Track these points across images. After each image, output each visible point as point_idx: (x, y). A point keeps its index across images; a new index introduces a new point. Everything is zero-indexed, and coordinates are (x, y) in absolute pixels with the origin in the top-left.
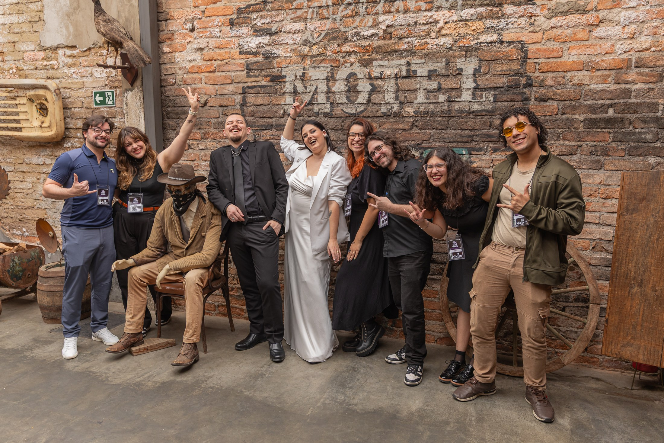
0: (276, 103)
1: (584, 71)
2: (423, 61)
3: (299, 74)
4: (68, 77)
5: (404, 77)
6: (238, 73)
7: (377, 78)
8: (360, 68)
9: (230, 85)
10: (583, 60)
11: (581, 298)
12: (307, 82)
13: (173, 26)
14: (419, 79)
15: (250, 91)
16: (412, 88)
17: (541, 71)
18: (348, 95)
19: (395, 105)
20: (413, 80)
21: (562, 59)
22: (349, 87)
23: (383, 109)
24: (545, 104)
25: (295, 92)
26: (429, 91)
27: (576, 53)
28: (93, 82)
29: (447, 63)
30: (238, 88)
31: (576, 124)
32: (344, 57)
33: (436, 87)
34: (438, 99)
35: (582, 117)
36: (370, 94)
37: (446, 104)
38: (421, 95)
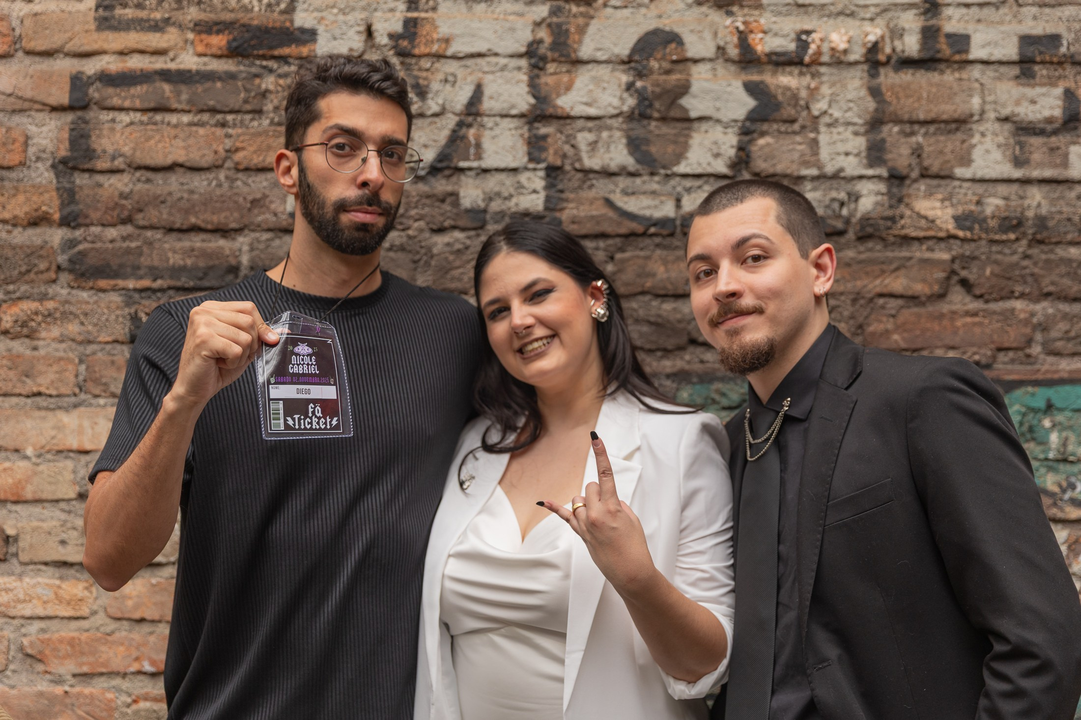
0: (255, 160)
3: (388, 24)
5: (907, 63)
6: (51, 4)
7: (783, 61)
8: (697, 11)
12: (426, 63)
14: (976, 72)
15: (116, 97)
16: (947, 110)
18: (639, 132)
19: (864, 187)
20: (949, 77)
22: (643, 98)
26: (1026, 129)
30: (47, 78)
33: (1058, 113)
34: (1065, 164)
36: (745, 132)
38: (989, 143)
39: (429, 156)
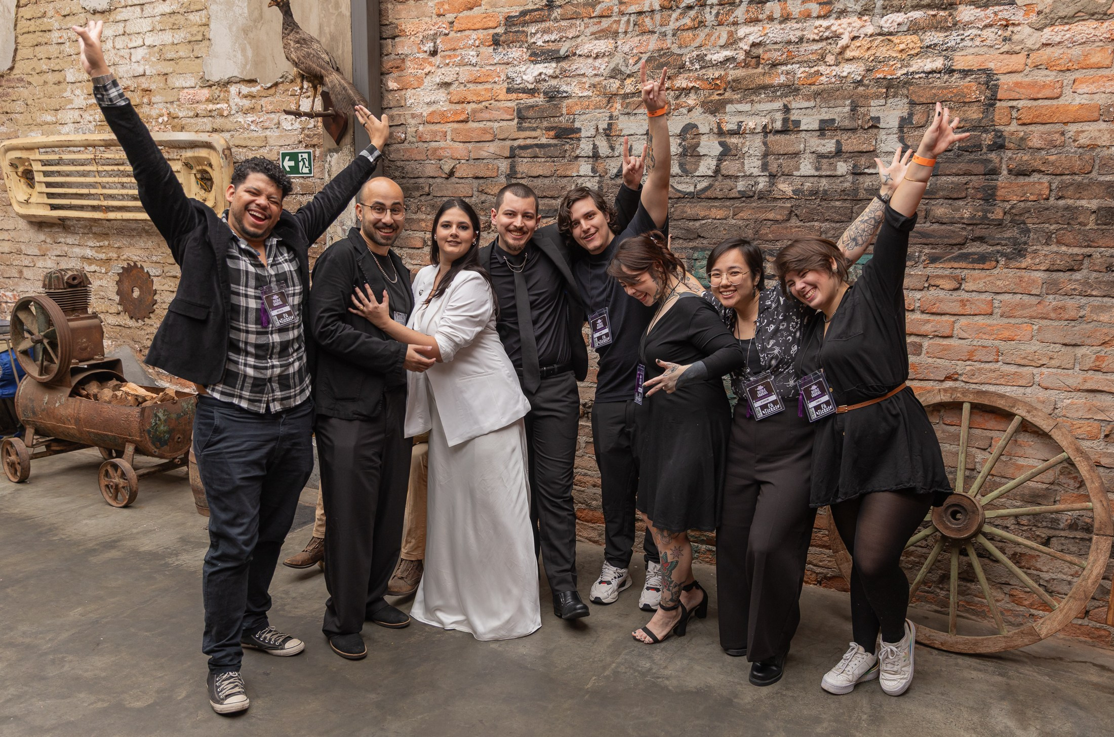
0: (563, 174)
1: (1101, 122)
2: (812, 104)
3: (603, 125)
4: (244, 128)
5: (778, 132)
6: (505, 123)
7: (733, 133)
8: (704, 115)
9: (490, 144)
10: (1100, 103)
11: (1080, 523)
12: (614, 138)
13: (403, 47)
14: (803, 134)
15: (523, 153)
16: (791, 150)
17: (1020, 122)
18: (683, 161)
19: (761, 179)
20: (793, 137)
21: (1061, 101)
22: (685, 149)
23: (741, 185)
24: (1027, 179)
25: (596, 156)
26: (821, 156)
27: (1086, 90)
28: (280, 137)
29: (854, 108)
30: (503, 147)
31: (1082, 216)
32: (677, 97)
33: (833, 149)
34: (835, 170)
35: (1094, 204)
36: (719, 160)
37: (850, 178)
38: (806, 162)
39: (615, 171)
